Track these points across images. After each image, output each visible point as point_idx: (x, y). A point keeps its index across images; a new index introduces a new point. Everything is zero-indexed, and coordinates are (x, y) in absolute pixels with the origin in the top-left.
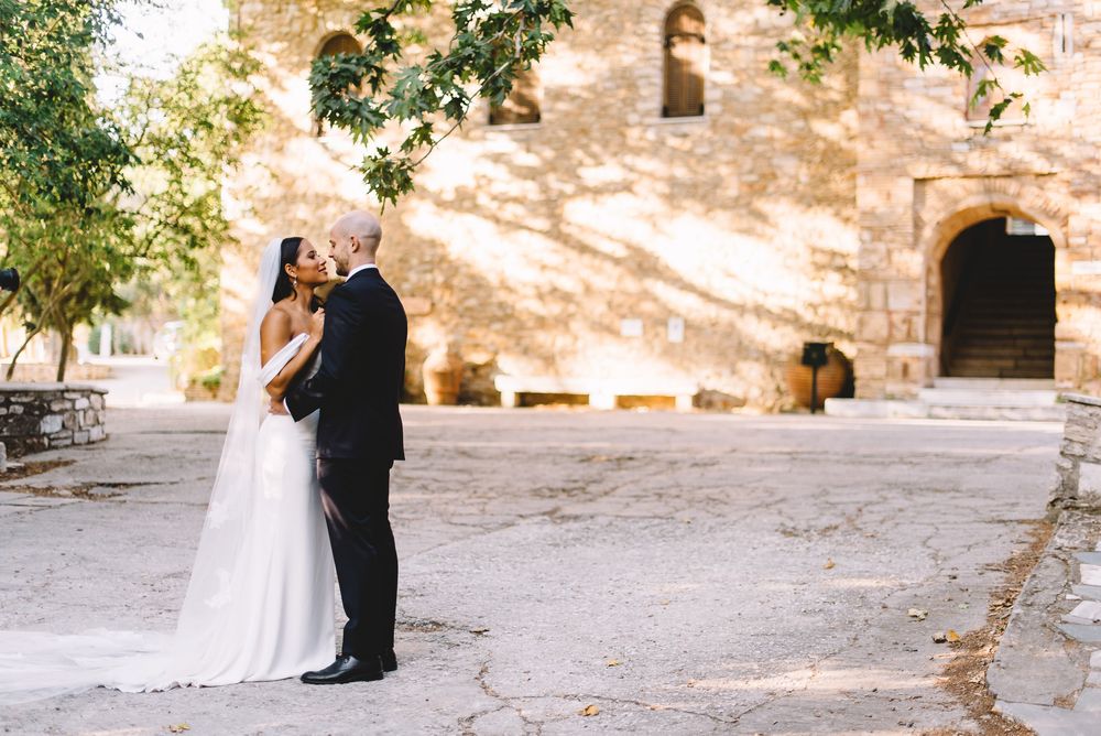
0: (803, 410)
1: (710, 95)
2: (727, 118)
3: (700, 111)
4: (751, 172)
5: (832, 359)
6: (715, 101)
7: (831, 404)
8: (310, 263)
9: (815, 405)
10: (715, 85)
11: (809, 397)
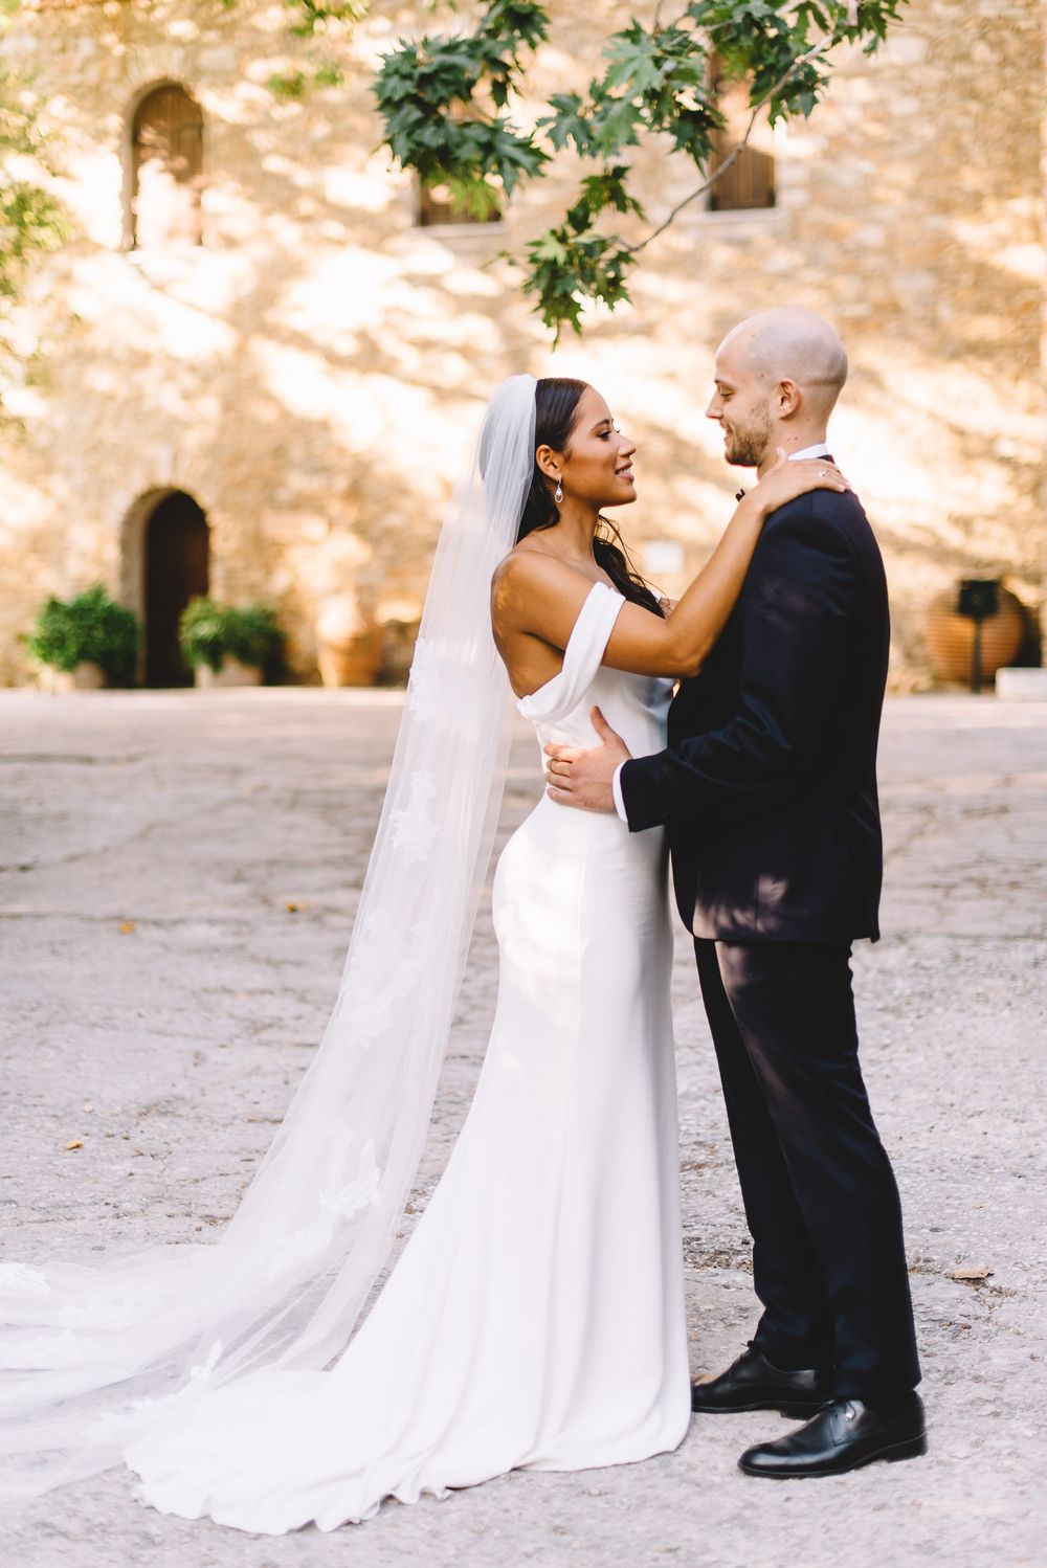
0: (954, 687)
1: (784, 175)
2: (818, 214)
3: (769, 199)
4: (860, 300)
5: (1004, 607)
6: (792, 186)
7: (1007, 679)
8: (599, 449)
9: (979, 680)
10: (795, 161)
11: (966, 668)
